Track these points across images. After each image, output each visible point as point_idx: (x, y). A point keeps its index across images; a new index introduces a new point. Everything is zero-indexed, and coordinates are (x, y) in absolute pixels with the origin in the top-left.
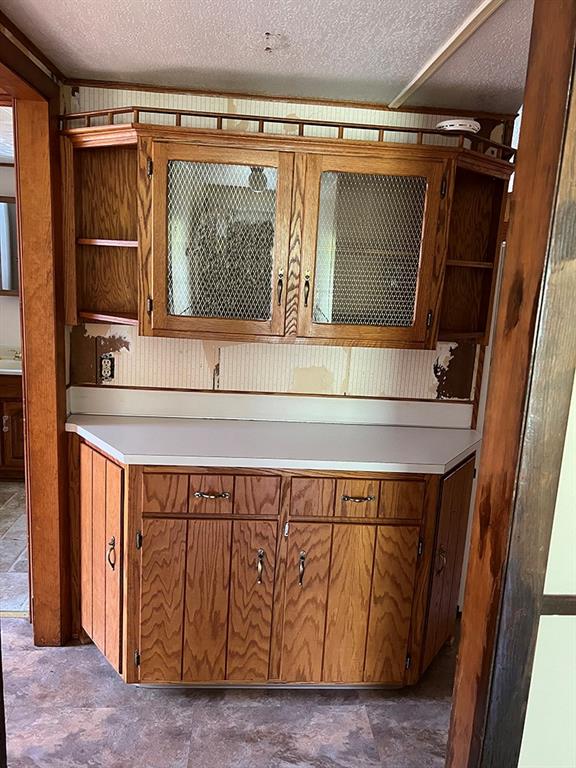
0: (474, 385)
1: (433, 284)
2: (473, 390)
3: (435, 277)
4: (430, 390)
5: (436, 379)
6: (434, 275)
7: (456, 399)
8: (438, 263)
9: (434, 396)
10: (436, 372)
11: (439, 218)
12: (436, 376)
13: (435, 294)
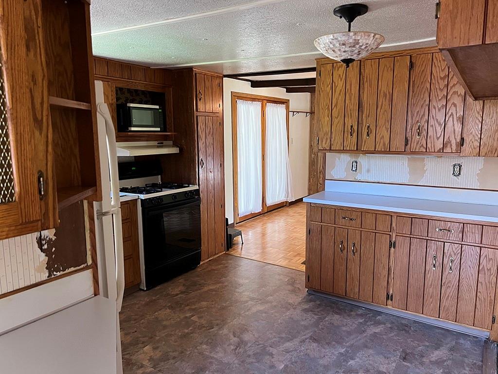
0: (88, 246)
1: (37, 133)
2: (89, 253)
3: (38, 122)
4: (38, 270)
5: (43, 255)
6: (35, 119)
7: (72, 269)
8: (38, 101)
9: (45, 275)
10: (40, 246)
11: (26, 29)
12: (42, 250)
13: (41, 148)
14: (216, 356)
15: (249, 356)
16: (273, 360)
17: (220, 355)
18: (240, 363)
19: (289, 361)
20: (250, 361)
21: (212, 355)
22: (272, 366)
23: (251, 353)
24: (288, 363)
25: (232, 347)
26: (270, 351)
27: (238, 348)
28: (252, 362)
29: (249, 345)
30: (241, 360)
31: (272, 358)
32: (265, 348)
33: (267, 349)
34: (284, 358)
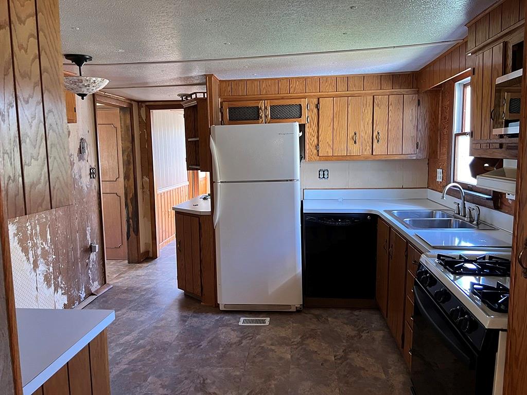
14: (219, 368)
15: (186, 378)
16: (160, 382)
17: (216, 371)
18: (192, 370)
19: (143, 386)
20: (183, 375)
21: (224, 369)
22: (160, 377)
23: (187, 382)
24: (144, 383)
25: (209, 381)
26: (166, 390)
27: (202, 382)
28: (181, 374)
29: (192, 389)
30: (192, 373)
31: (161, 384)
32: (172, 391)
33: (170, 391)
34: (148, 387)
